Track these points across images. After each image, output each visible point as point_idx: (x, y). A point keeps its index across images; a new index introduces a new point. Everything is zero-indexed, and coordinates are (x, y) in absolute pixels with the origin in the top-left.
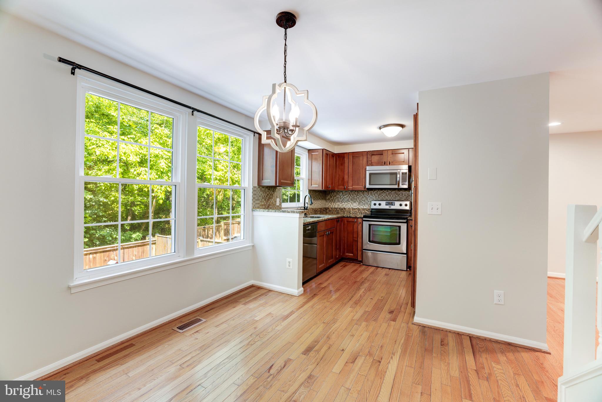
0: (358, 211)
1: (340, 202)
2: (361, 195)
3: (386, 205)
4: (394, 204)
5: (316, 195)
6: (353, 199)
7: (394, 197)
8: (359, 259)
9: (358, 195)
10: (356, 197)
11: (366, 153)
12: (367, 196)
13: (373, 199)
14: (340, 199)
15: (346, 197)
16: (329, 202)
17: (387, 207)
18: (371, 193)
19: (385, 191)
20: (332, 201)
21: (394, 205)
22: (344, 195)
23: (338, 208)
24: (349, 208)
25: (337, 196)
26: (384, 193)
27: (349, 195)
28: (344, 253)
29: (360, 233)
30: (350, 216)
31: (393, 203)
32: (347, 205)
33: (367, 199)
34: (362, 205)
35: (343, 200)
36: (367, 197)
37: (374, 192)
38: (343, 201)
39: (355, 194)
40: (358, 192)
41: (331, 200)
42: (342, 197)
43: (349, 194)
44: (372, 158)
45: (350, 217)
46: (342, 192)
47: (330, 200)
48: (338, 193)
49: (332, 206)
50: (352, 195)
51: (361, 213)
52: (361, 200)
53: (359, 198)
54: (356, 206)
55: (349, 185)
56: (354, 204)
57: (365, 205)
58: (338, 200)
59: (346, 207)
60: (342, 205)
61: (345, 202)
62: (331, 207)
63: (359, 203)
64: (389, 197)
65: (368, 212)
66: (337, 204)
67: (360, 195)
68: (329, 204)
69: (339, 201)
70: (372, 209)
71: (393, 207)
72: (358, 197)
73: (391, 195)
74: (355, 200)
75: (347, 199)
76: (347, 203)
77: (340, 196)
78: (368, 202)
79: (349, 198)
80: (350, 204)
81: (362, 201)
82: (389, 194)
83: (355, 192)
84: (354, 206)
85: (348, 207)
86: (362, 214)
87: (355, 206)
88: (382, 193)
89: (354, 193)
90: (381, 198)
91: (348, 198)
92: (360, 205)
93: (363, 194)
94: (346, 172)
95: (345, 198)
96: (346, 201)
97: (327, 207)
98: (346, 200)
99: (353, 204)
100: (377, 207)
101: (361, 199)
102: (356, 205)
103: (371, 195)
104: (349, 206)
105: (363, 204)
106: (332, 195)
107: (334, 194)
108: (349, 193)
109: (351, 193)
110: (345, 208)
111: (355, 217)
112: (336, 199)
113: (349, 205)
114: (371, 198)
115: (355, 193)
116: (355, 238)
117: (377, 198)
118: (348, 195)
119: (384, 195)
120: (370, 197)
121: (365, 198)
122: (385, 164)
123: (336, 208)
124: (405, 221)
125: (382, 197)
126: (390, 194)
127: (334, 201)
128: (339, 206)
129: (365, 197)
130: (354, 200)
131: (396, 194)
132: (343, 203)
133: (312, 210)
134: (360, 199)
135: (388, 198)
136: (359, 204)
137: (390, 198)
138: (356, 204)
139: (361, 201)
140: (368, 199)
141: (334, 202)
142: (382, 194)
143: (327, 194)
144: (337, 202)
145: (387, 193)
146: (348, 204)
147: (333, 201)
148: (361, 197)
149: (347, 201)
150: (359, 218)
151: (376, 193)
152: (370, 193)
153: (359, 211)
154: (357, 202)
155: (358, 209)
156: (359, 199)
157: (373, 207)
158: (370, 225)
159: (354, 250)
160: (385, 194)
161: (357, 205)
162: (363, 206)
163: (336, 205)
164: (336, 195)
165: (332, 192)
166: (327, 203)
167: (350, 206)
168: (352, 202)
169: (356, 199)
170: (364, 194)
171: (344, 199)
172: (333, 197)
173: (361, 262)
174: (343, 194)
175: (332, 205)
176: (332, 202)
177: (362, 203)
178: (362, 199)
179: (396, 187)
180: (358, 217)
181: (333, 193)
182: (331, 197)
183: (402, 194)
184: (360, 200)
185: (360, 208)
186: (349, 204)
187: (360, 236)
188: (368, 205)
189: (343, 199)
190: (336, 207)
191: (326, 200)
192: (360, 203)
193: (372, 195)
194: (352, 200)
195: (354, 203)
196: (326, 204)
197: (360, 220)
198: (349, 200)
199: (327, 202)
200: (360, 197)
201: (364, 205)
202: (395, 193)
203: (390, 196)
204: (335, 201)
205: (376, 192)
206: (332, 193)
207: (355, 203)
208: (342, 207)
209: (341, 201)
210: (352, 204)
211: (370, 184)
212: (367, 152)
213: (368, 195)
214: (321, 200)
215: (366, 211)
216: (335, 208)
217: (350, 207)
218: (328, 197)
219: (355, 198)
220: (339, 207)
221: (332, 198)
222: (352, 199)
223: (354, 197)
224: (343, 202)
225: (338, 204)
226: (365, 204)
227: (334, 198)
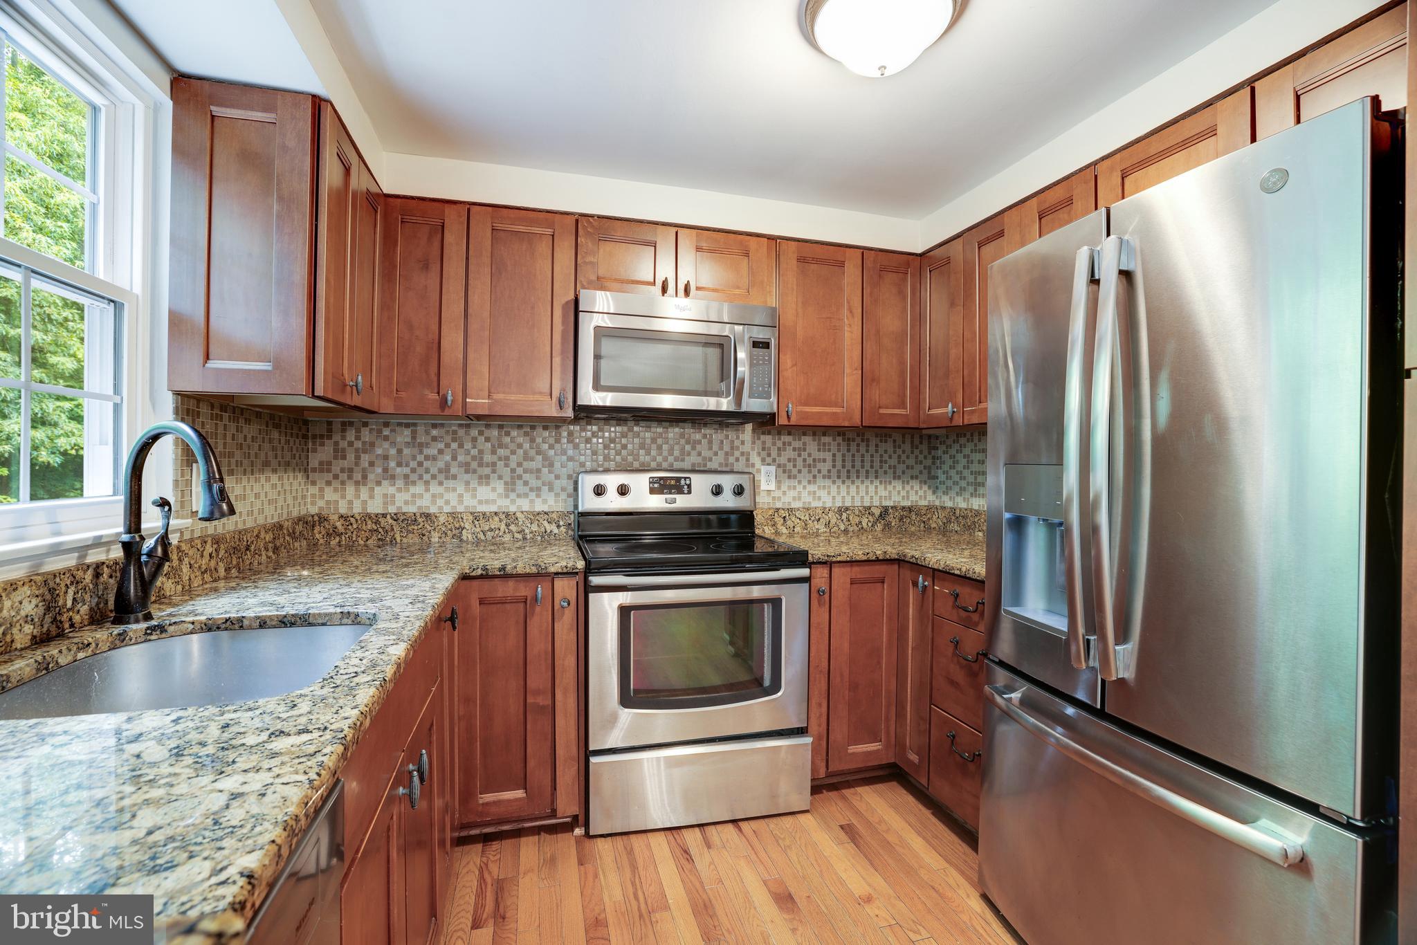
0: (507, 525)
1: (400, 483)
2: (520, 446)
3: (652, 491)
4: (689, 486)
5: (241, 436)
6: (474, 465)
7: (677, 453)
8: (567, 806)
9: (501, 446)
10: (494, 452)
11: (572, 220)
12: (551, 447)
13: (582, 465)
14: (399, 464)
15: (436, 452)
16: (329, 483)
17: (657, 503)
18: (570, 434)
19: (636, 429)
20: (344, 476)
21: (689, 492)
22: (421, 445)
23: (384, 516)
24: (453, 515)
25: (379, 451)
26: (630, 434)
27: (454, 445)
28: (467, 795)
29: (567, 662)
30: (503, 568)
31: (683, 482)
32: (441, 496)
33: (551, 465)
34: (526, 495)
35: (413, 470)
36: (552, 452)
37: (584, 430)
38: (413, 477)
39: (487, 440)
40: (501, 427)
41: (342, 470)
42: (406, 451)
43: (454, 440)
44: (601, 251)
45: (504, 575)
46: (407, 426)
47: (336, 469)
48: (386, 432)
49: (350, 502)
50: (468, 445)
51: (519, 536)
52: (520, 471)
53: (507, 458)
54: (494, 501)
55: (473, 383)
56: (484, 492)
57: (538, 496)
58: (385, 470)
59: (433, 510)
60: (414, 496)
61: (427, 483)
62: (343, 511)
63: (506, 483)
64: (653, 453)
65: (559, 526)
66: (378, 490)
67: (513, 446)
68: (330, 494)
69: (393, 477)
70: (582, 514)
71: (682, 502)
72: (501, 452)
73: (665, 447)
74: (487, 471)
75: (441, 464)
76: (441, 483)
77: (400, 451)
78: (557, 477)
79: (454, 458)
80: (461, 489)
81: (526, 477)
82: (654, 440)
83: (488, 426)
84: (480, 502)
85: (447, 509)
86: (525, 539)
87: (487, 502)
88: (624, 435)
89: (481, 433)
90: (618, 458)
91: (448, 458)
92: (513, 496)
93: (528, 438)
94: (452, 307)
95: (427, 458)
96: (434, 477)
97: (314, 510)
98: (434, 470)
99: (475, 489)
100: (612, 502)
101: (520, 465)
102: (492, 496)
103: (570, 446)
104: (454, 503)
105: (531, 490)
106: (343, 444)
107: (358, 438)
108: (455, 432)
109: (461, 432)
110: (427, 516)
111: (534, 570)
112: (372, 464)
113: (452, 497)
114: (570, 459)
115: (487, 433)
116: (538, 692)
117: (601, 458)
118: (448, 446)
119: (630, 446)
120: (564, 452)
121: (540, 458)
122: (664, 290)
123: (376, 519)
124: (804, 572)
125: (624, 452)
126: (659, 441)
127: (358, 476)
128: (393, 503)
129: (538, 453)
130: (478, 470)
131: (683, 441)
132: (418, 489)
133: (209, 549)
134: (513, 465)
135: (648, 458)
136: (506, 490)
137: (659, 459)
138: (494, 490)
139: (520, 477)
140: (557, 465)
141: (357, 483)
142: (624, 441)
143: (314, 437)
144: (379, 483)
145: (648, 435)
146: (447, 489)
147: (350, 478)
148: (520, 452)
149: (441, 477)
150: (557, 574)
151: (594, 435)
152: (565, 434)
153: (513, 527)
154: (500, 478)
155: (507, 515)
156: (506, 465)
157: (590, 503)
158: (624, 611)
159: (531, 763)
160: (636, 440)
161: (500, 495)
162: (532, 501)
163: (372, 497)
164: (372, 445)
165: (343, 424)
166: (313, 490)
167: (461, 502)
168: (467, 483)
169: (494, 464)
170: (533, 441)
171: (420, 464)
172: (351, 456)
173: (582, 818)
174: (414, 438)
175: (349, 497)
176: (343, 483)
177: (526, 483)
178: (525, 464)
179: (725, 404)
180: (552, 569)
181: (351, 435)
182: (340, 454)
183: (710, 442)
184: (513, 471)
185: (512, 509)
186: (454, 490)
187: (566, 678)
188: (557, 495)
189: (413, 464)
190: (375, 507)
191: (306, 471)
192: (514, 484)
193: (576, 447)
194: (467, 472)
195: (480, 484)
196: (304, 497)
197: (566, 589)
198: (454, 470)
199: (314, 483)
200: (513, 452)
201: (533, 495)
202: (682, 436)
203: (660, 448)
204: (365, 477)
205: (595, 428)
206: (344, 431)
207: (488, 484)
208: (411, 509)
209: (406, 477)
210: (467, 490)
211: (597, 386)
212: (577, 221)
213: (557, 446)
214: (275, 471)
215: (545, 523)
216: (369, 516)
217: (460, 509)
218: (324, 452)
219: (488, 458)
220: (392, 509)
221: (344, 458)
222: (467, 464)
223: (481, 452)
224: (414, 483)
225: (385, 496)
226: (539, 489)
227: (358, 458)
